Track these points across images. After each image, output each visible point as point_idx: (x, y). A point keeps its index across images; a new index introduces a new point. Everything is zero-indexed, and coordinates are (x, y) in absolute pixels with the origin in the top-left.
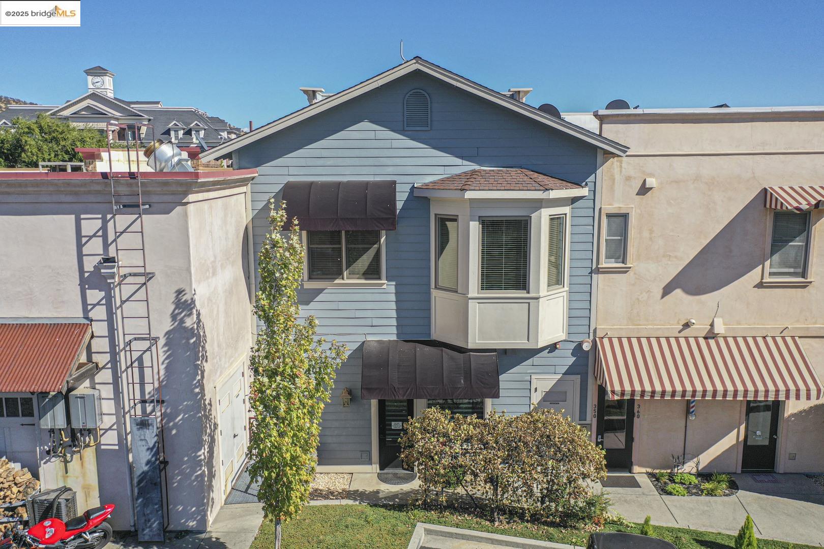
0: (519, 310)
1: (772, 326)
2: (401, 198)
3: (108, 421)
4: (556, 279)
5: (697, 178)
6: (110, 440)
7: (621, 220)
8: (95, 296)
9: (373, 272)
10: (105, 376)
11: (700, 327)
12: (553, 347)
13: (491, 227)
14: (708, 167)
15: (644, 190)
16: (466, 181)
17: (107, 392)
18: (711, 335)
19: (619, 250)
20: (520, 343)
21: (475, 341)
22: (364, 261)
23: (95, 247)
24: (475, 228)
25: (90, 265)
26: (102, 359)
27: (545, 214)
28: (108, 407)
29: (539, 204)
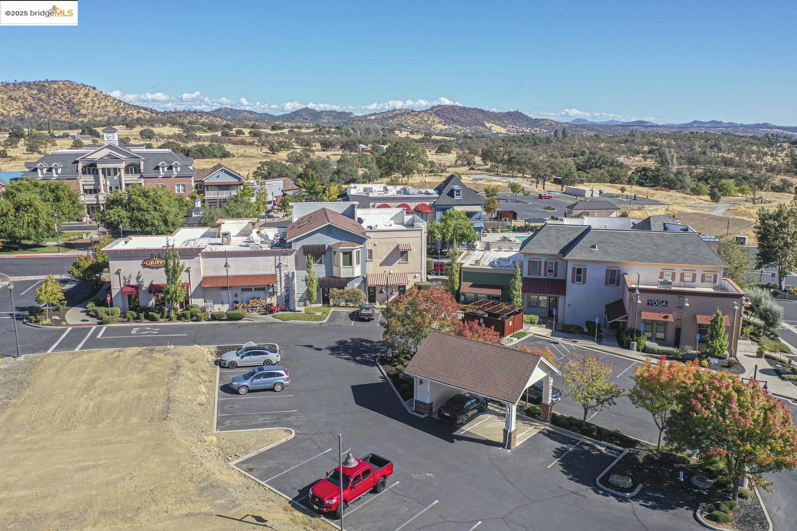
0: (350, 270)
1: (402, 271)
2: (327, 247)
3: (279, 291)
4: (358, 263)
5: (385, 243)
6: (279, 294)
7: (370, 251)
8: (277, 269)
9: (321, 263)
10: (279, 283)
11: (388, 272)
12: (358, 277)
13: (345, 253)
14: (387, 240)
15: (375, 245)
16: (339, 245)
17: (279, 286)
18: (390, 274)
19: (371, 257)
20: (351, 276)
21: (342, 276)
22: (319, 260)
23: (278, 261)
24: (341, 254)
25: (277, 265)
26: (278, 280)
27: (355, 251)
28: (279, 288)
29: (353, 249)
